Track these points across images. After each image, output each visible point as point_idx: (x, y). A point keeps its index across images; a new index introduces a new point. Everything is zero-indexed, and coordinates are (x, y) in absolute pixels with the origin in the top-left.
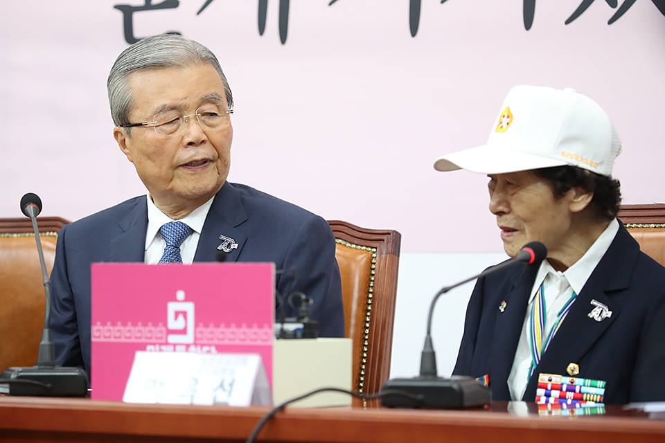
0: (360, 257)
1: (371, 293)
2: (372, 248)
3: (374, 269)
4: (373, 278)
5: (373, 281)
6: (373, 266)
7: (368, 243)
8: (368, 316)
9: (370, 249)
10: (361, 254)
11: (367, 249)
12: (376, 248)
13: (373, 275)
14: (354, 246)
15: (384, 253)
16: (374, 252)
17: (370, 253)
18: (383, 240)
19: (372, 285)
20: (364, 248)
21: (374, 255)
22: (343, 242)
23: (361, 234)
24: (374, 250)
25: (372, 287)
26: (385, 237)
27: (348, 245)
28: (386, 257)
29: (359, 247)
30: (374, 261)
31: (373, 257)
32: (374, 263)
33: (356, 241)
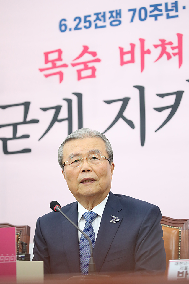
0: (174, 231)
1: (180, 247)
2: (179, 227)
3: (180, 236)
4: (180, 241)
5: (180, 242)
6: (180, 235)
7: (177, 225)
8: (179, 257)
9: (178, 228)
10: (174, 230)
11: (177, 228)
12: (181, 227)
13: (180, 239)
14: (171, 227)
15: (185, 229)
16: (180, 229)
17: (178, 229)
18: (184, 224)
19: (180, 243)
20: (175, 227)
21: (180, 230)
22: (166, 226)
23: (173, 221)
24: (180, 228)
25: (180, 244)
26: (185, 222)
27: (168, 226)
28: (185, 231)
29: (173, 227)
30: (180, 233)
31: (180, 231)
32: (180, 234)
33: (171, 225)
